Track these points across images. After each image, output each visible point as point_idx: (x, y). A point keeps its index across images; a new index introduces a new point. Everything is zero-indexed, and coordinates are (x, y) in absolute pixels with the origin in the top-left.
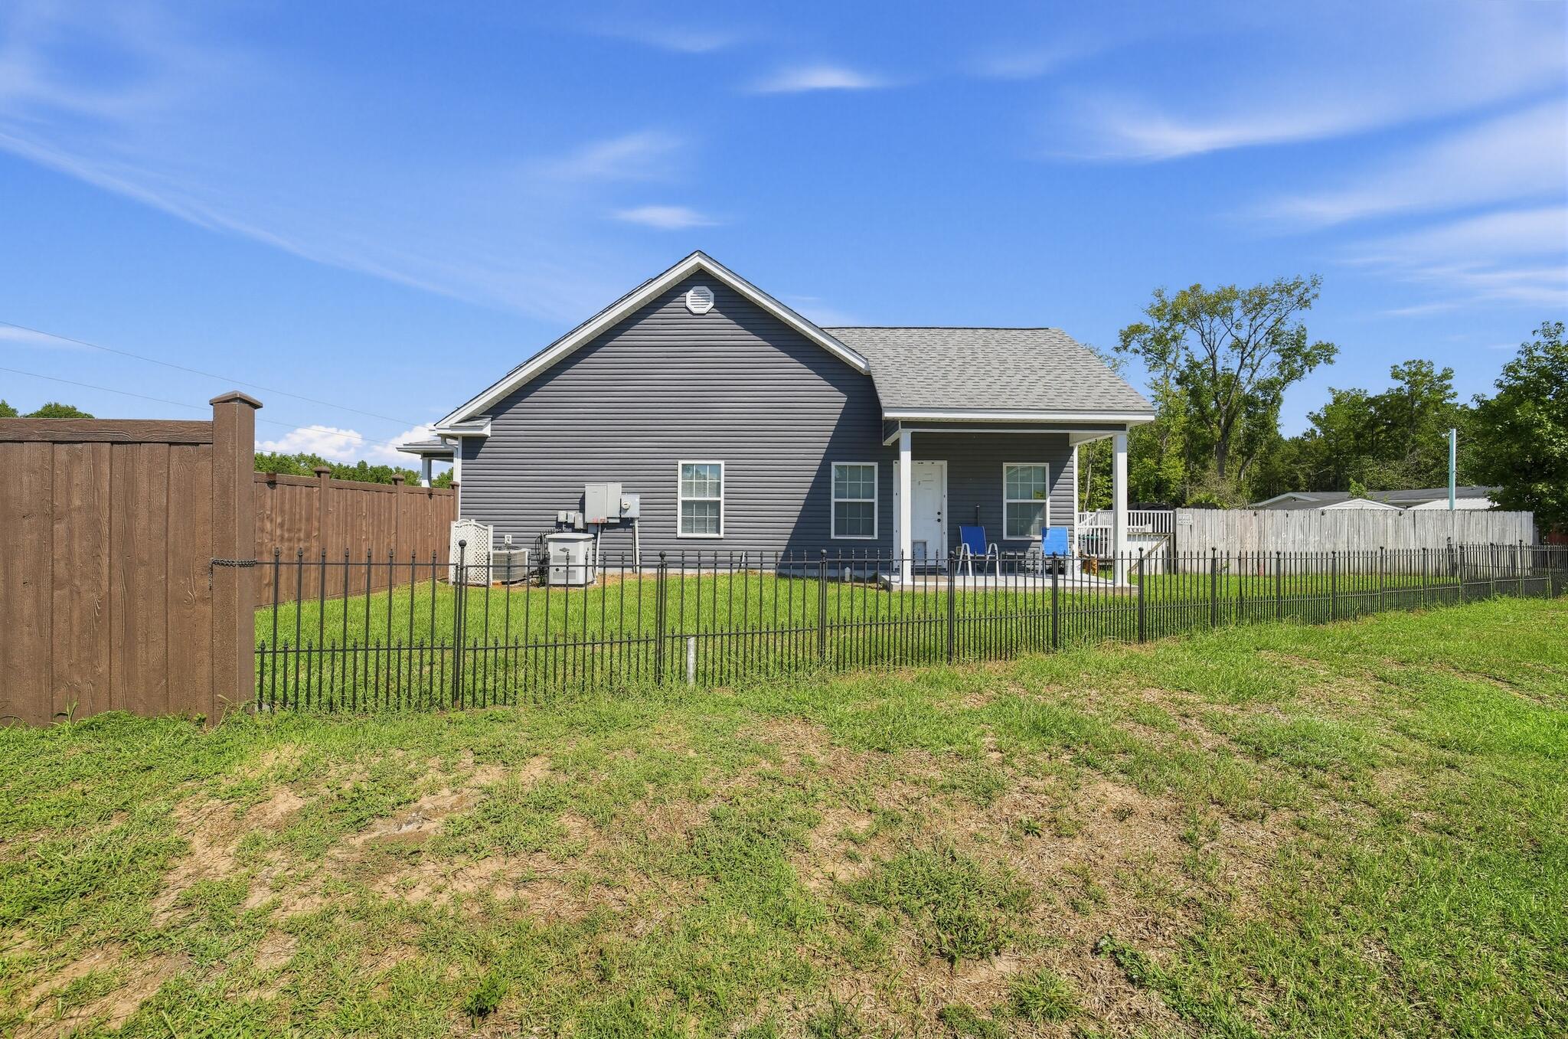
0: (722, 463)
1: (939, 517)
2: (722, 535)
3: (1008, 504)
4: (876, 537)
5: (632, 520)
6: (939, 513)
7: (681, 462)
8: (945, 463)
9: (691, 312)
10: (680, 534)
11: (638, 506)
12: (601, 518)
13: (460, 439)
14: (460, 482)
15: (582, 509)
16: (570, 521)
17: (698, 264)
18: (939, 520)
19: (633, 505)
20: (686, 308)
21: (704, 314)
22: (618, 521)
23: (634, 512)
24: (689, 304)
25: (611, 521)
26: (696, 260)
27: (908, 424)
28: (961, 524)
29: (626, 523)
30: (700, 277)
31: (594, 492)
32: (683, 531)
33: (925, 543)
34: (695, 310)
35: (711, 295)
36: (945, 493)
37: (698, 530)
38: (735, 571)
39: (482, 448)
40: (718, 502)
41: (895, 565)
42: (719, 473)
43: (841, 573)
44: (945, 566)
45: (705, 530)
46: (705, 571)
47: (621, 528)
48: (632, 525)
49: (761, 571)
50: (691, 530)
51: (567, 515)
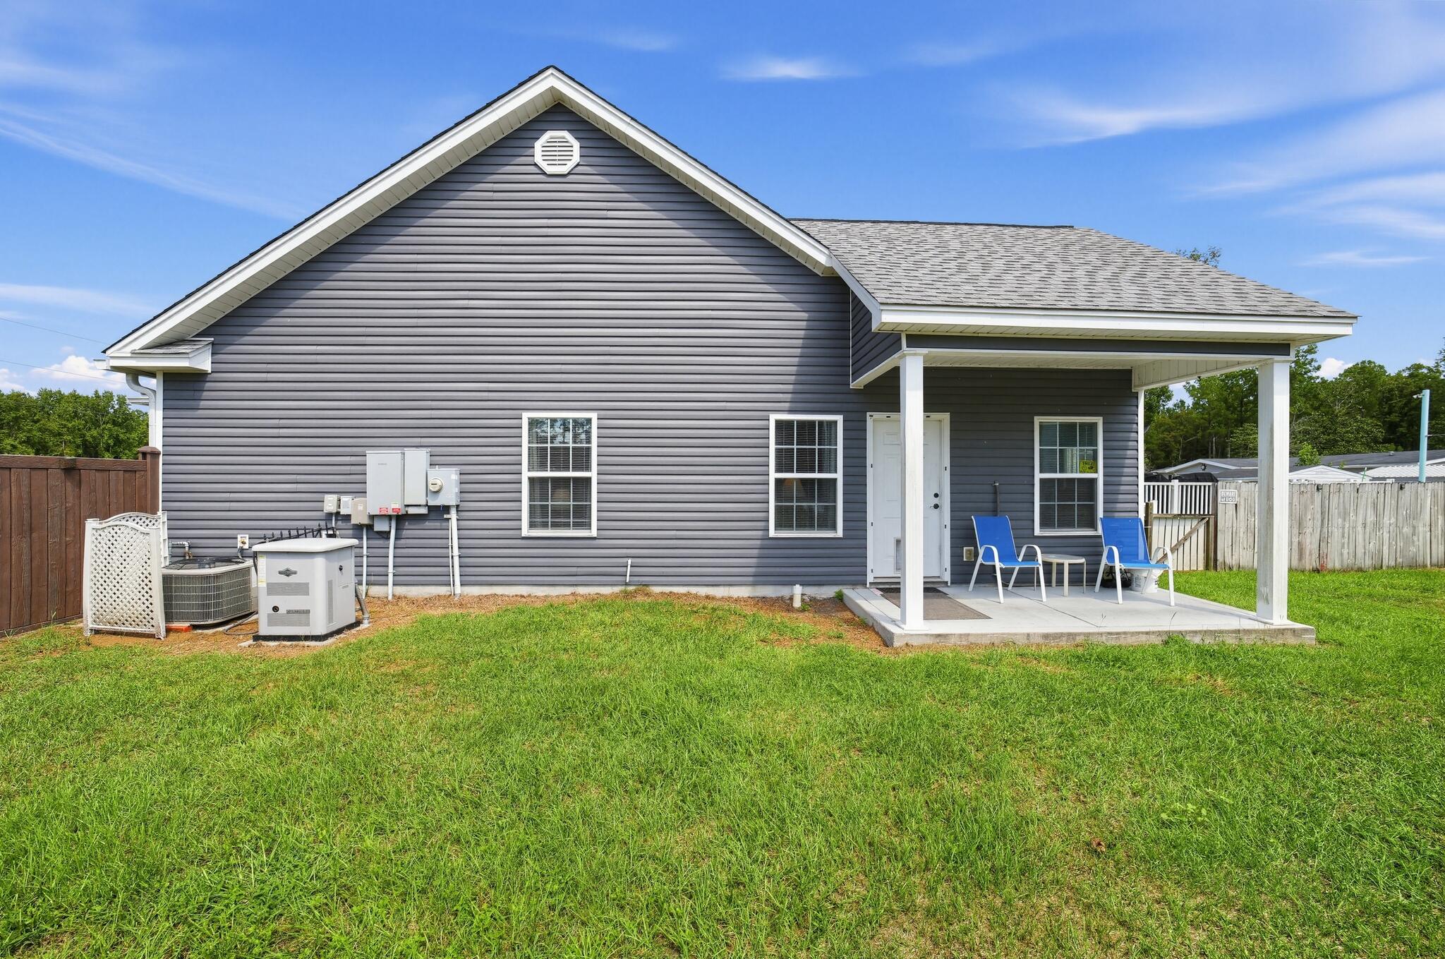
0: (593, 416)
1: (936, 501)
2: (594, 532)
3: (1042, 480)
4: (840, 533)
5: (446, 509)
6: (936, 495)
7: (526, 416)
9: (544, 173)
10: (525, 532)
11: (456, 488)
12: (397, 506)
13: (160, 377)
14: (160, 448)
15: (362, 492)
16: (345, 511)
17: (552, 89)
18: (936, 506)
19: (448, 485)
20: (536, 165)
21: (563, 176)
22: (424, 511)
23: (449, 497)
24: (538, 159)
25: (412, 511)
26: (550, 81)
27: (920, 339)
28: (975, 510)
29: (439, 512)
30: (557, 114)
31: (379, 465)
32: (532, 525)
34: (550, 170)
35: (576, 145)
36: (947, 463)
37: (555, 525)
38: (617, 589)
39: (197, 393)
40: (589, 480)
41: (870, 579)
42: (588, 433)
43: (784, 591)
44: (947, 577)
45: (567, 525)
46: (568, 590)
47: (427, 523)
48: (448, 516)
49: (657, 590)
50: (545, 525)
51: (340, 500)
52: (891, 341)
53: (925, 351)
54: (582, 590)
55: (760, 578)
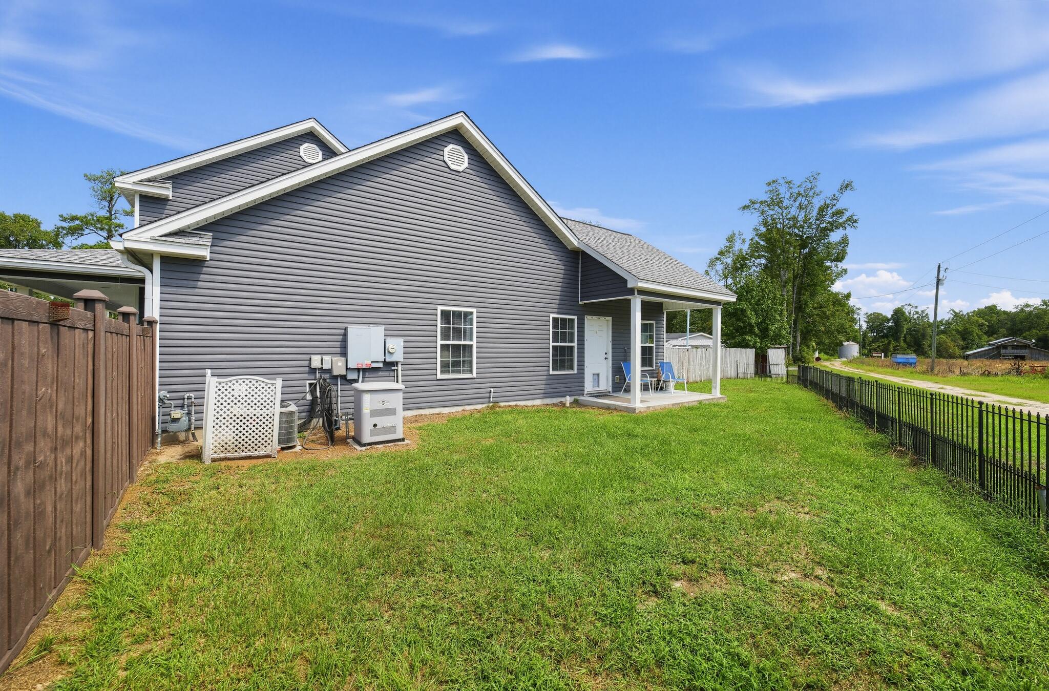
0: (474, 310)
1: (606, 356)
2: (474, 375)
4: (575, 372)
5: (396, 363)
6: (606, 354)
7: (440, 308)
8: (610, 319)
9: (449, 168)
10: (439, 376)
11: (402, 350)
12: (365, 362)
13: (157, 258)
14: (157, 317)
15: (344, 354)
16: (327, 366)
17: (461, 125)
18: (606, 359)
19: (397, 349)
20: (444, 162)
21: (459, 172)
22: (381, 365)
23: (398, 356)
25: (374, 365)
26: (461, 119)
28: (619, 360)
30: (456, 135)
31: (355, 334)
32: (443, 372)
33: (598, 375)
34: (451, 166)
35: (466, 157)
36: (610, 339)
37: (453, 372)
38: (484, 406)
39: (196, 275)
40: (471, 346)
41: (586, 392)
42: (472, 320)
43: (563, 399)
44: (610, 390)
45: (459, 372)
46: (460, 409)
47: (380, 373)
48: (396, 368)
49: (502, 404)
50: (448, 372)
51: (322, 360)
53: (642, 297)
54: (468, 408)
55: (547, 395)
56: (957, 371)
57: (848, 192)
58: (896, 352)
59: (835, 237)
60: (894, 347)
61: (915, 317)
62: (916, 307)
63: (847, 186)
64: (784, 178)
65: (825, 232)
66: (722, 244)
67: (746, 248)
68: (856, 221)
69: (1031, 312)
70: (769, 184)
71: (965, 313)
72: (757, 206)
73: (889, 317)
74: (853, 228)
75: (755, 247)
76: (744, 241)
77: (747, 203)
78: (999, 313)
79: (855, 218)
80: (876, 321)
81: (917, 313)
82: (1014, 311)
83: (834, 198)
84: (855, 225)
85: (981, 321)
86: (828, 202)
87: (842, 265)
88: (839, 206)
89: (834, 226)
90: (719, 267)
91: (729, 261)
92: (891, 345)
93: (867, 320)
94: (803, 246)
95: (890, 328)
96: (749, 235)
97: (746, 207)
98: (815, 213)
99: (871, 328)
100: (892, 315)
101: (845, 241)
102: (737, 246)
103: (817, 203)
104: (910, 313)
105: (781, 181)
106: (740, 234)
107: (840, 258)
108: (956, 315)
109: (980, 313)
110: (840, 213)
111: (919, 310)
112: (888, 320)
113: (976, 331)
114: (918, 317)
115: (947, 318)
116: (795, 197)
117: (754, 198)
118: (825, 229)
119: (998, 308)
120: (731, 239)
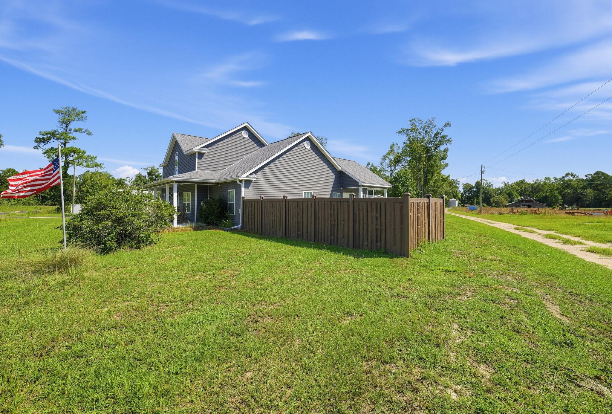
0: (312, 192)
7: (304, 191)
9: (305, 148)
17: (310, 135)
20: (304, 146)
21: (308, 149)
27: (363, 186)
30: (307, 138)
35: (310, 144)
52: (360, 186)
56: (490, 212)
57: (447, 128)
58: (478, 204)
59: (442, 148)
60: (477, 202)
61: (487, 186)
62: (487, 181)
63: (447, 125)
64: (418, 118)
65: (437, 146)
66: (388, 149)
67: (400, 151)
68: (451, 141)
69: (539, 184)
70: (411, 121)
71: (510, 184)
72: (405, 132)
73: (474, 185)
74: (450, 145)
75: (404, 151)
76: (399, 148)
77: (400, 130)
78: (525, 184)
79: (451, 140)
80: (467, 188)
81: (487, 184)
82: (532, 183)
83: (442, 130)
84: (451, 143)
85: (517, 188)
86: (439, 131)
87: (445, 162)
88: (444, 133)
89: (441, 143)
90: (388, 161)
91: (392, 158)
92: (475, 200)
93: (463, 187)
94: (427, 152)
95: (475, 191)
96: (401, 145)
97: (399, 132)
98: (433, 136)
99: (465, 192)
100: (475, 185)
101: (446, 150)
102: (396, 150)
103: (434, 131)
104: (484, 184)
105: (417, 120)
106: (397, 144)
107: (444, 158)
108: (506, 185)
109: (517, 184)
110: (444, 137)
111: (488, 182)
112: (473, 187)
113: (515, 193)
114: (488, 186)
115: (501, 187)
116: (423, 128)
117: (404, 128)
118: (437, 144)
119: (525, 182)
120: (392, 147)
